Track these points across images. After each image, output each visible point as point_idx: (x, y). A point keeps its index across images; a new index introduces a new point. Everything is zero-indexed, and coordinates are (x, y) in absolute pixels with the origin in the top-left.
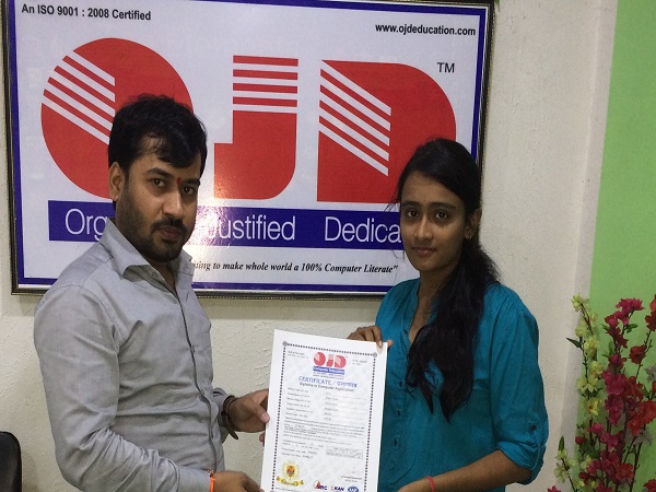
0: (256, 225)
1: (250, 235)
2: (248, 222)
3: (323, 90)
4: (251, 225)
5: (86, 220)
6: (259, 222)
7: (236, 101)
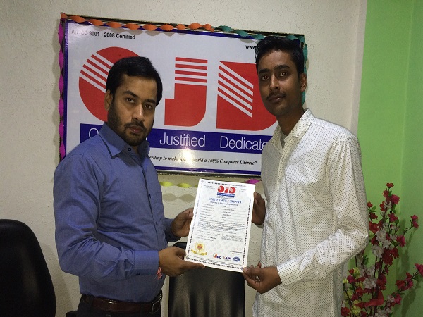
3: (220, 75)
7: (176, 78)
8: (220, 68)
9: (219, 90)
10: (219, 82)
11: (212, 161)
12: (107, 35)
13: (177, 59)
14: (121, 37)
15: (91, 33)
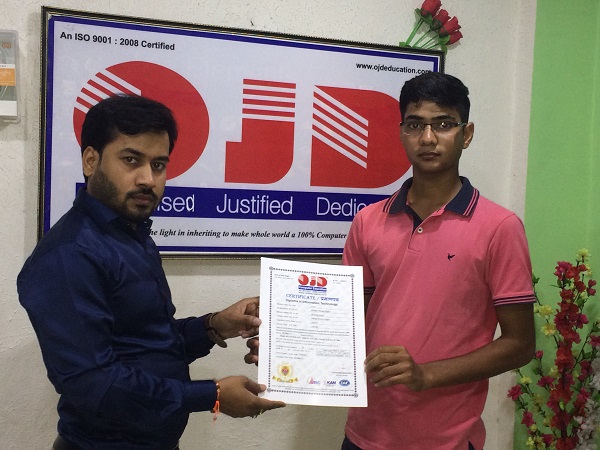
0: (260, 203)
1: (255, 210)
3: (315, 106)
4: (256, 203)
6: (263, 201)
7: (245, 111)
8: (316, 95)
9: (315, 128)
10: (315, 117)
11: (304, 235)
12: (125, 42)
13: (246, 81)
14: (149, 45)
15: (96, 39)
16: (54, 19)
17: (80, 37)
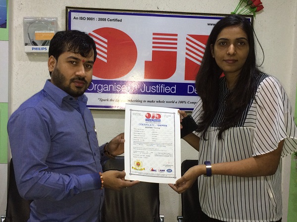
0: (161, 88)
1: (158, 91)
2: (157, 87)
3: (187, 44)
4: (158, 88)
5: (94, 86)
6: (162, 87)
7: (153, 47)
8: (187, 39)
9: (187, 54)
10: (187, 49)
11: (182, 102)
12: (100, 19)
13: (154, 34)
14: (111, 20)
15: (88, 19)
16: (71, 11)
17: (82, 18)
